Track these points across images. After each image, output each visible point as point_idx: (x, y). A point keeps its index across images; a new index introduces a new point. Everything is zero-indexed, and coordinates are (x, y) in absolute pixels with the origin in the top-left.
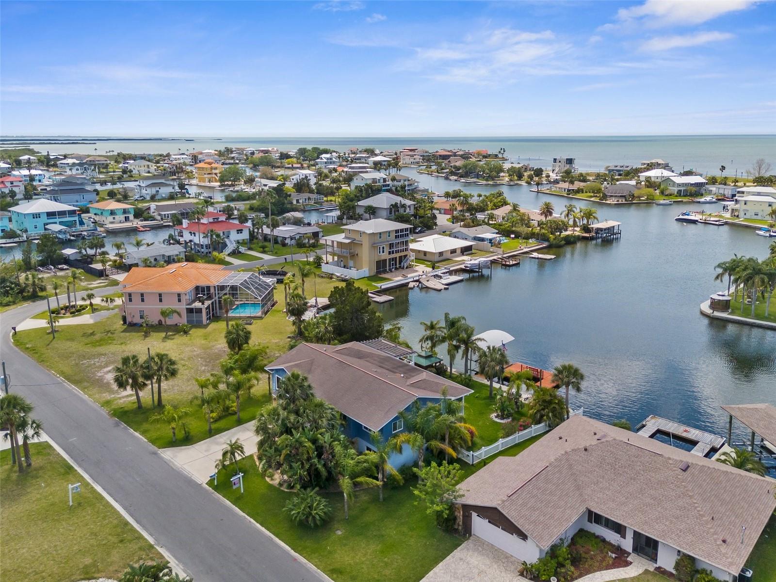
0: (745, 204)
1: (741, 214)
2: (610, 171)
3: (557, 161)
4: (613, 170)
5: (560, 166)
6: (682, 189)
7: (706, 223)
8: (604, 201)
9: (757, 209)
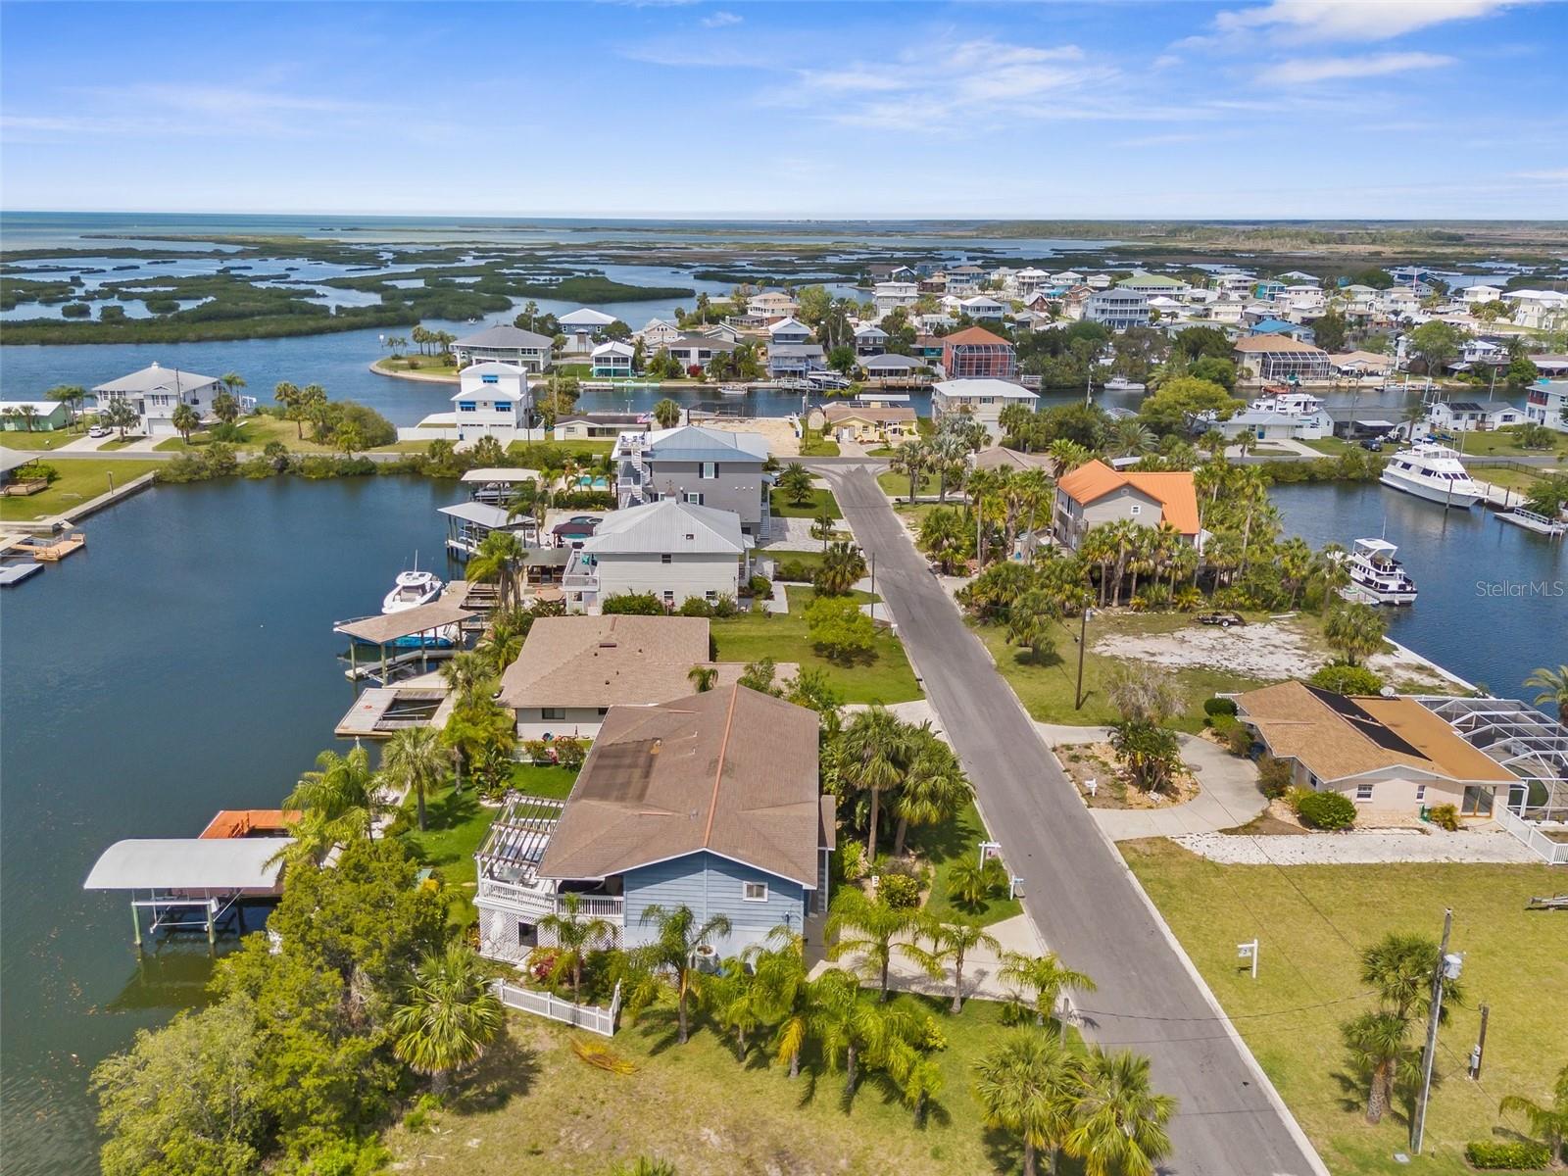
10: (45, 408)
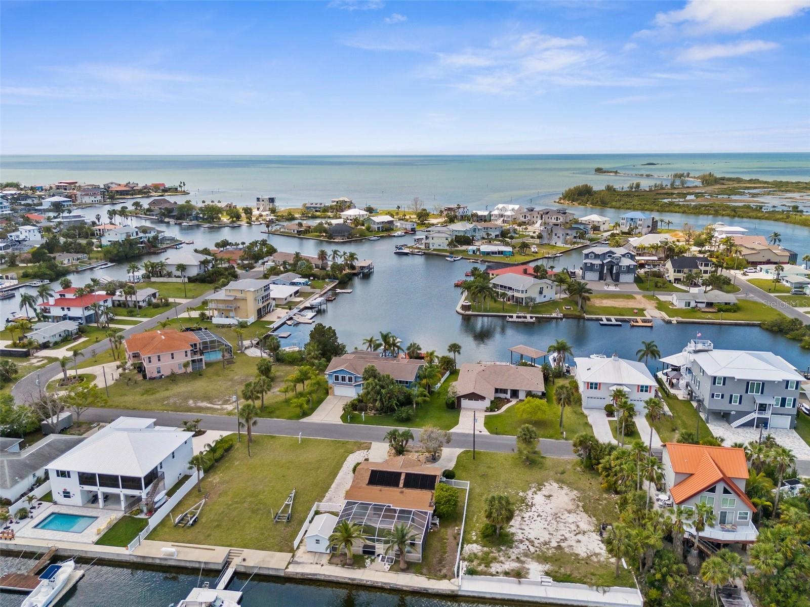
0: (433, 239)
1: (431, 246)
2: (308, 208)
3: (261, 200)
4: (310, 207)
5: (263, 205)
7: (413, 254)
8: (332, 240)
9: (439, 242)
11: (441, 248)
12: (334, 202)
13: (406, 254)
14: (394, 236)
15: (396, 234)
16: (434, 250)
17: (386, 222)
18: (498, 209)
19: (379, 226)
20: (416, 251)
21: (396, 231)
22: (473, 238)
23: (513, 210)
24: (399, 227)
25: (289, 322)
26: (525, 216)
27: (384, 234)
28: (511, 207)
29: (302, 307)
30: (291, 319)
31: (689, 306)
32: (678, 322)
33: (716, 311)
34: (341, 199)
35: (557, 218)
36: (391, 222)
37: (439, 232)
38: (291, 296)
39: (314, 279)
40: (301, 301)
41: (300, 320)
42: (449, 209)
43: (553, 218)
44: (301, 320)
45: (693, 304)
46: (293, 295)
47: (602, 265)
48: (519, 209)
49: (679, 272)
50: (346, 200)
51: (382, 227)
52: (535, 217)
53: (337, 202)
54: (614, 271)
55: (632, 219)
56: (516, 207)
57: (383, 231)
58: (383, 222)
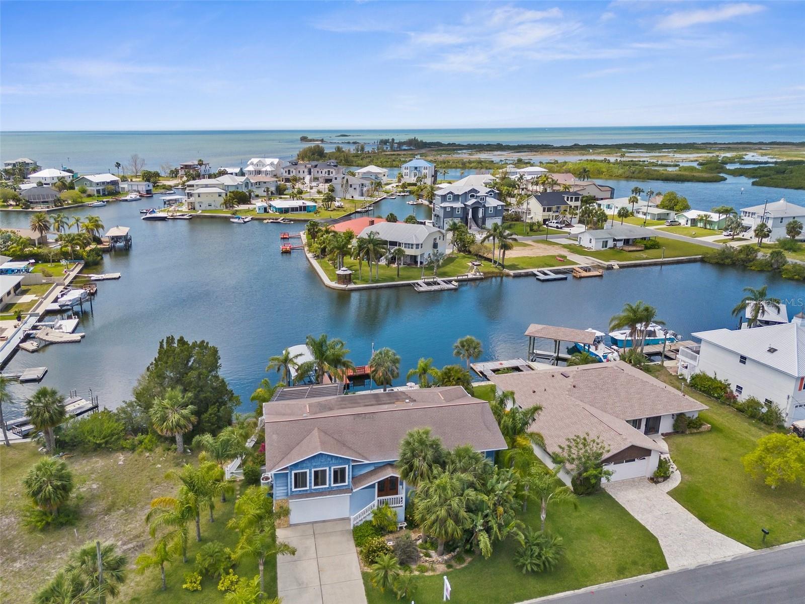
0: (199, 196)
1: (197, 206)
6: (100, 188)
7: (174, 219)
8: (30, 210)
9: (210, 200)
10: (715, 217)
11: (212, 208)
12: (9, 164)
13: (163, 219)
14: (126, 200)
15: (128, 198)
16: (203, 211)
17: (108, 183)
18: (252, 164)
19: (98, 188)
20: (178, 214)
21: (127, 193)
22: (250, 194)
23: (272, 164)
24: (126, 189)
25: (30, 345)
26: (289, 171)
27: (110, 199)
28: (268, 161)
29: (40, 311)
30: (27, 337)
31: (606, 247)
32: (622, 267)
33: (643, 249)
34: (20, 160)
35: (329, 171)
36: (114, 183)
37: (207, 186)
38: (9, 293)
39: (37, 262)
40: (33, 302)
41: (50, 338)
42: (186, 167)
43: (324, 172)
44: (54, 336)
45: (611, 244)
46: (12, 292)
47: (465, 209)
48: (279, 164)
49: (549, 210)
50: (28, 161)
51: (104, 190)
52: (301, 172)
53: (14, 165)
54: (480, 215)
55: (416, 168)
56: (276, 161)
57: (104, 195)
58: (103, 183)
